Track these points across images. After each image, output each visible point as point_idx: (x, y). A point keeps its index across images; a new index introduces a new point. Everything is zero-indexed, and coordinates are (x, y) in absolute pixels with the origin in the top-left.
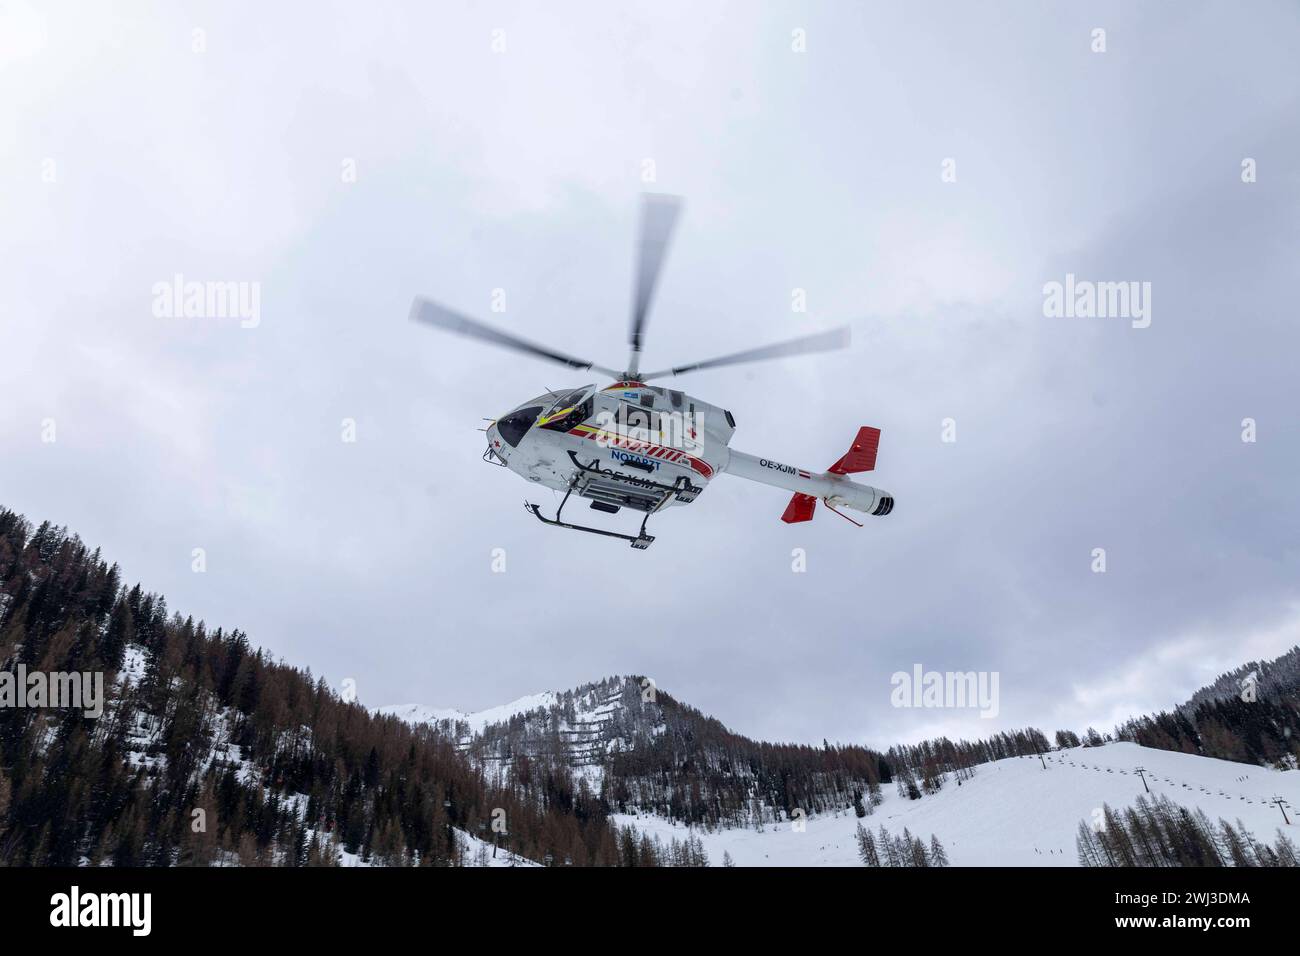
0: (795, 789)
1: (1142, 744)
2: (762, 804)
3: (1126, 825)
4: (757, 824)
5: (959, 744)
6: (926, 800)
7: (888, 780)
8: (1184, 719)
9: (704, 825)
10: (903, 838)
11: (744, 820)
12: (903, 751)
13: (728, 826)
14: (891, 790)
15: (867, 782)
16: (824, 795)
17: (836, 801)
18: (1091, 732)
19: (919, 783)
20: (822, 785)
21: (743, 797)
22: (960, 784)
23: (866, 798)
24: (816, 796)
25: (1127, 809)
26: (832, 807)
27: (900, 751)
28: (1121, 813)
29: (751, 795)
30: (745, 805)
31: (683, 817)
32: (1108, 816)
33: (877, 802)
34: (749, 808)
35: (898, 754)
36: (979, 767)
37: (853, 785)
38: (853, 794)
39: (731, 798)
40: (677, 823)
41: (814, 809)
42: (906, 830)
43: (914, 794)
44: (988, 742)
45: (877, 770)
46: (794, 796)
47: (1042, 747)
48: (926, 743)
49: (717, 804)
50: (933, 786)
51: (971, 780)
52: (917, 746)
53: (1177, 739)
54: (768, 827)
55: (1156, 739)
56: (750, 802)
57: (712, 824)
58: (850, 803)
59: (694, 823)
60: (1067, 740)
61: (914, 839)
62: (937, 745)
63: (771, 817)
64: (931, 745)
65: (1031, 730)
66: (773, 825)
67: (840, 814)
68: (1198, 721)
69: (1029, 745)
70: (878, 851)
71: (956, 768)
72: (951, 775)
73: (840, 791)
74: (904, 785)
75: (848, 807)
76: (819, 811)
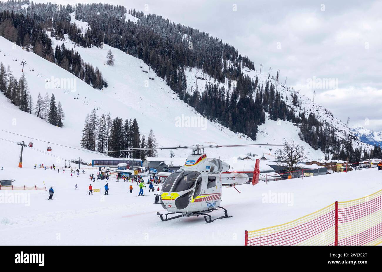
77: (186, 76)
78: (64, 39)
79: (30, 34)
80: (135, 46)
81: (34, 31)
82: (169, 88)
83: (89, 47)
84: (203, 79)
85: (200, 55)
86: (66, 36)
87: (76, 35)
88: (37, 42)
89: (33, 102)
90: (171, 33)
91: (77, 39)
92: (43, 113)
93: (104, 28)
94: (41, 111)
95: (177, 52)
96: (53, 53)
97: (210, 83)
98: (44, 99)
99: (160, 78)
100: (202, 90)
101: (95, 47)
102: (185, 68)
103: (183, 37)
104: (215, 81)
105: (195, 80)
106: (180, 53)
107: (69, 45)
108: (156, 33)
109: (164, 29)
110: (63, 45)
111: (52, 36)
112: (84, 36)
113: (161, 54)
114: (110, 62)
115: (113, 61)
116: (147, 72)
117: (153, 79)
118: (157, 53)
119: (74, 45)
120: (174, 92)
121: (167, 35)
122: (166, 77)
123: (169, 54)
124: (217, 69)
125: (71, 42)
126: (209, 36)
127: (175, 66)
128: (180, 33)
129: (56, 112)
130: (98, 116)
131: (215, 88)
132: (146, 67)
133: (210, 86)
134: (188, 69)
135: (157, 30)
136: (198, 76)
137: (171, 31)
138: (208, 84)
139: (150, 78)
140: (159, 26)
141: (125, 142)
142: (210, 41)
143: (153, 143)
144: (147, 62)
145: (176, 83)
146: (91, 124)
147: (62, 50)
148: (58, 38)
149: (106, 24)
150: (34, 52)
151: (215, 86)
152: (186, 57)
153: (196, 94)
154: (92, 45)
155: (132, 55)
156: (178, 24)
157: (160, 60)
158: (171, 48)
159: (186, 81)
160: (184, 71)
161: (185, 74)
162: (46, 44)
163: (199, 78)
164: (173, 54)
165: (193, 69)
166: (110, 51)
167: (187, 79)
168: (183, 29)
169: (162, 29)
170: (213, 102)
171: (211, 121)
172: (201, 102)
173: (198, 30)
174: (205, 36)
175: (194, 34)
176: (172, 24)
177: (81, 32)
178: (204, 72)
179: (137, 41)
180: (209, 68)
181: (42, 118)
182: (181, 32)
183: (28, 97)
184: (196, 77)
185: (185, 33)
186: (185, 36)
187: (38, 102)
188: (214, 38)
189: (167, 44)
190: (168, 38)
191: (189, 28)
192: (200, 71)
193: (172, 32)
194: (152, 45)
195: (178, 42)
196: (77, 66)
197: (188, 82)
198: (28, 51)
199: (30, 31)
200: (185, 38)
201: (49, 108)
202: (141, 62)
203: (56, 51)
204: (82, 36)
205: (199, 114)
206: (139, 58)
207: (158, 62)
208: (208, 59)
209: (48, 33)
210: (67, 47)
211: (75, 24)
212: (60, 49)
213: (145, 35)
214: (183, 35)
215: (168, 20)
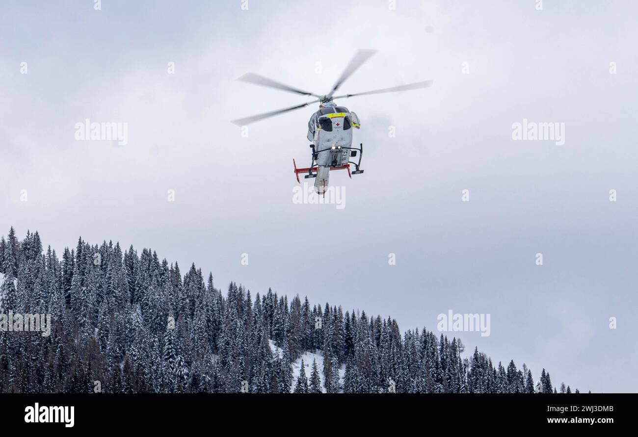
90: (215, 349)
103: (296, 373)
108: (117, 359)
109: (172, 327)
121: (189, 363)
126: (466, 355)
128: (272, 345)
135: (124, 337)
137: (213, 339)
140: (136, 315)
156: (264, 293)
168: (295, 318)
169: (158, 327)
173: (393, 325)
174: (436, 358)
175: (365, 345)
176: (225, 295)
182: (279, 338)
185: (311, 343)
186: (308, 365)
188: (495, 366)
190: (194, 383)
191: (332, 316)
193: (221, 343)
200: (308, 374)
213: (39, 371)
214: (292, 356)
215: (195, 274)
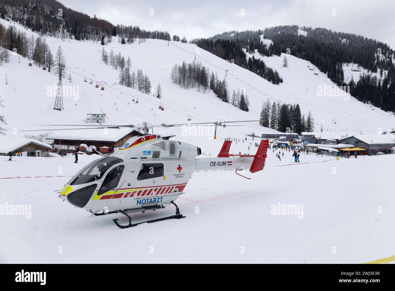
0: (79, 29)
1: (198, 46)
2: (65, 31)
3: (187, 67)
4: (62, 38)
5: (142, 30)
6: (127, 45)
7: (115, 36)
8: (212, 42)
9: (40, 32)
10: (118, 55)
11: (57, 35)
12: (122, 27)
13: (51, 36)
14: (116, 39)
15: (108, 34)
16: (91, 35)
17: (94, 38)
18: (184, 38)
19: (126, 39)
20: (91, 30)
21: (58, 27)
22: (140, 43)
23: (106, 39)
24: (87, 34)
25: (189, 63)
26: (92, 39)
27: (121, 27)
28: (187, 64)
29: (61, 27)
30: (58, 30)
31: (31, 27)
32: (184, 64)
33: (110, 41)
34: (60, 31)
35: (120, 27)
36: (148, 39)
37: (102, 34)
38: (101, 37)
39: (53, 26)
40: (28, 29)
41: (85, 38)
42: (120, 53)
43: (123, 42)
44: (152, 32)
45: (112, 31)
46: (79, 32)
47: (168, 39)
48: (131, 27)
49: (47, 26)
50: (131, 41)
51: (144, 42)
52: (128, 27)
53: (208, 47)
54: (66, 39)
55: (203, 46)
56: (61, 29)
57: (44, 33)
58: (100, 39)
59: (36, 31)
60: (176, 38)
61: (122, 57)
62: (134, 28)
63: (68, 36)
64: (133, 28)
65: (167, 32)
66: (69, 40)
67: (95, 42)
68: (215, 44)
69: (164, 36)
70: (108, 57)
71: (139, 38)
72: (138, 39)
73: (97, 34)
74: (121, 39)
75: (98, 40)
76: (87, 39)
77: (344, 70)
78: (255, 52)
79: (232, 51)
80: (304, 52)
81: (235, 50)
82: (329, 80)
83: (271, 56)
84: (358, 71)
85: (356, 53)
86: (256, 50)
87: (262, 49)
88: (237, 56)
89: (230, 96)
90: (332, 39)
91: (263, 52)
92: (236, 102)
93: (282, 42)
94: (235, 101)
95: (337, 53)
96: (247, 62)
97: (363, 73)
98: (237, 93)
99: (323, 73)
100: (357, 79)
101: (275, 55)
102: (343, 64)
103: (342, 41)
104: (369, 71)
105: (351, 72)
106: (339, 53)
107: (257, 56)
108: (320, 41)
109: (327, 37)
110: (253, 56)
111: (247, 51)
112: (268, 49)
113: (324, 56)
114: (285, 65)
115: (288, 64)
116: (313, 70)
117: (317, 74)
118: (321, 55)
119: (261, 56)
120: (333, 83)
121: (329, 41)
122: (327, 72)
123: (330, 55)
124: (370, 62)
125: (259, 54)
126: (364, 38)
127: (335, 63)
128: (340, 38)
129: (244, 101)
130: (271, 103)
131: (369, 77)
132: (312, 66)
133: (364, 76)
134: (345, 64)
135: (321, 38)
136: (354, 69)
137: (332, 38)
138: (362, 75)
139: (315, 74)
140: (323, 36)
141: (291, 121)
142: (365, 41)
143: (311, 121)
144: (313, 62)
145: (335, 76)
146: (266, 108)
147: (252, 60)
148: (251, 52)
149: (284, 39)
150: (235, 63)
151: (368, 76)
152: (344, 56)
153: (352, 83)
154: (273, 54)
155: (302, 58)
156: (339, 32)
157: (323, 60)
158: (332, 50)
159: (343, 73)
160: (342, 66)
161: (343, 69)
162: (242, 57)
163: (355, 71)
164: (333, 55)
165: (350, 64)
166: (285, 57)
167: (344, 72)
168: (343, 35)
169: (326, 37)
170: (366, 88)
171: (365, 103)
172: (356, 88)
173: (355, 35)
174: (360, 38)
175: (351, 37)
176: (334, 32)
177: (266, 47)
178: (359, 66)
179: (305, 48)
180: (364, 62)
181: (236, 106)
182: (340, 37)
183: (227, 92)
184: (352, 70)
185: (344, 38)
186: (344, 40)
187: (233, 95)
188: (368, 39)
189: (329, 47)
190: (330, 43)
191: (347, 34)
192: (356, 65)
193: (333, 38)
194: (317, 50)
195: (338, 45)
196: (262, 70)
197: (345, 74)
198: (231, 63)
199: (233, 50)
200: (344, 41)
201: (240, 99)
202: (308, 63)
203: (249, 61)
204: (267, 49)
205: (354, 98)
206: (307, 60)
207: (321, 61)
208: (363, 55)
209: (244, 50)
210: (255, 58)
211: (262, 42)
212: (251, 59)
213: (312, 43)
214: (342, 39)
215: (330, 30)
